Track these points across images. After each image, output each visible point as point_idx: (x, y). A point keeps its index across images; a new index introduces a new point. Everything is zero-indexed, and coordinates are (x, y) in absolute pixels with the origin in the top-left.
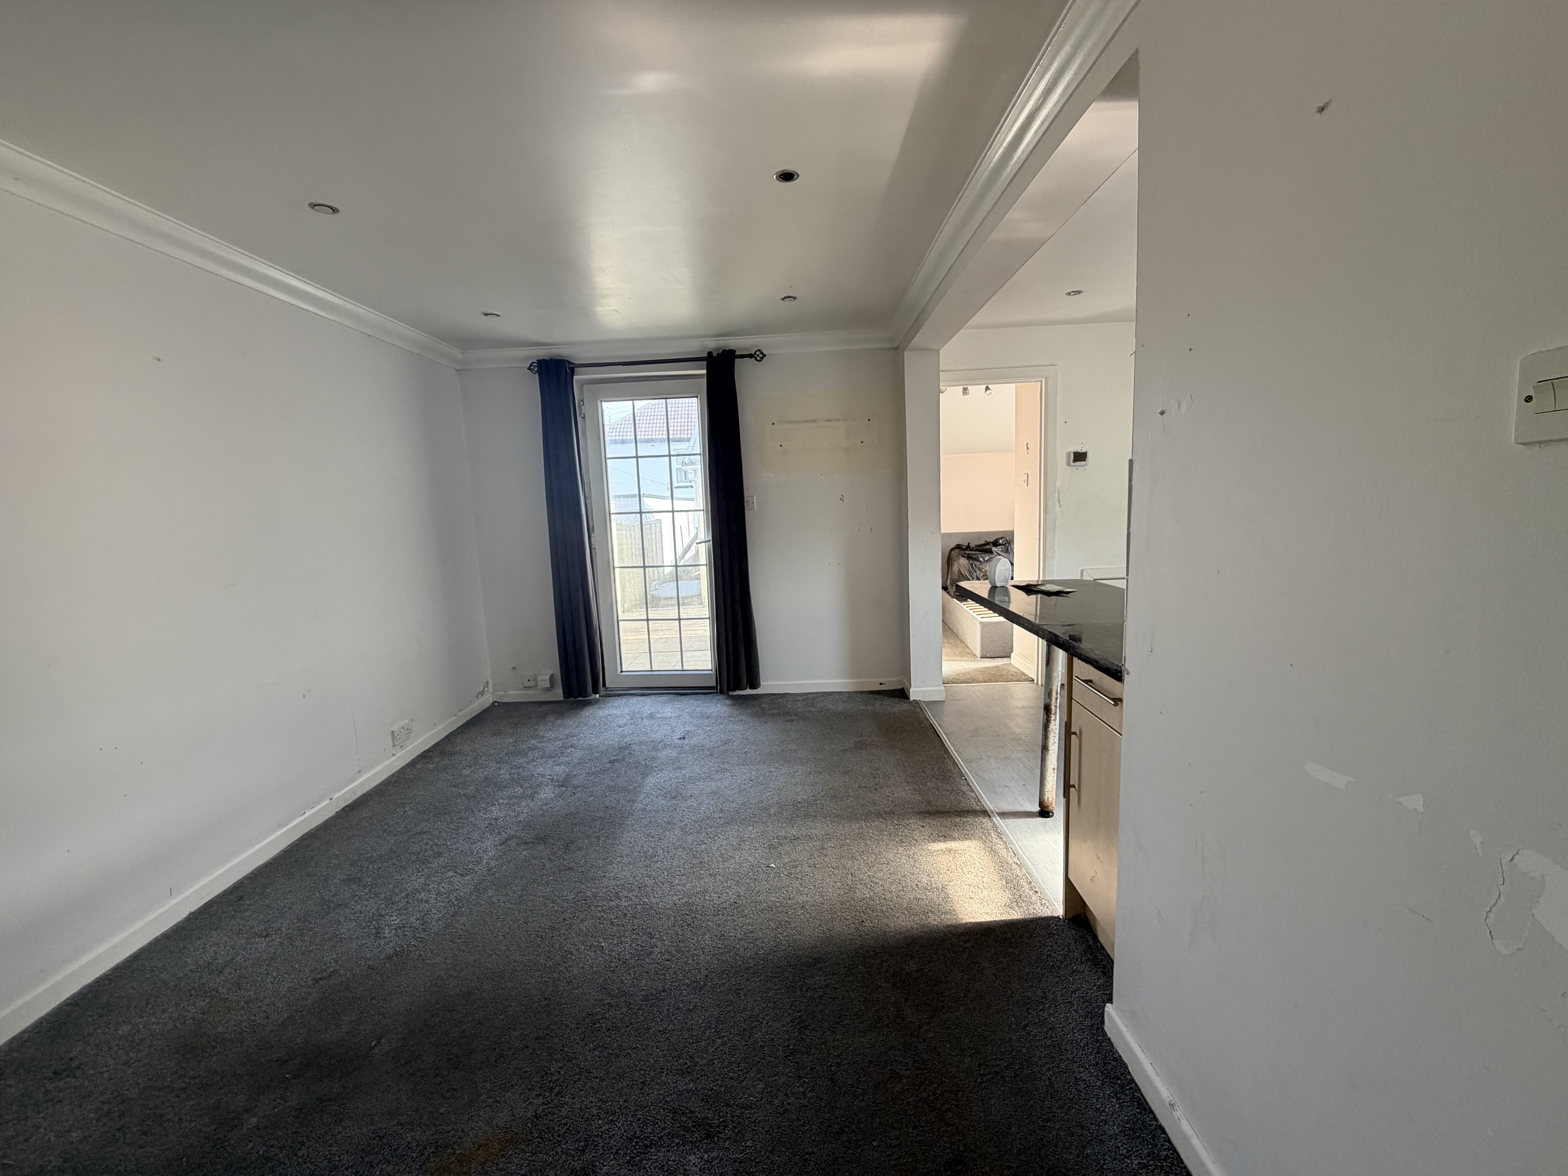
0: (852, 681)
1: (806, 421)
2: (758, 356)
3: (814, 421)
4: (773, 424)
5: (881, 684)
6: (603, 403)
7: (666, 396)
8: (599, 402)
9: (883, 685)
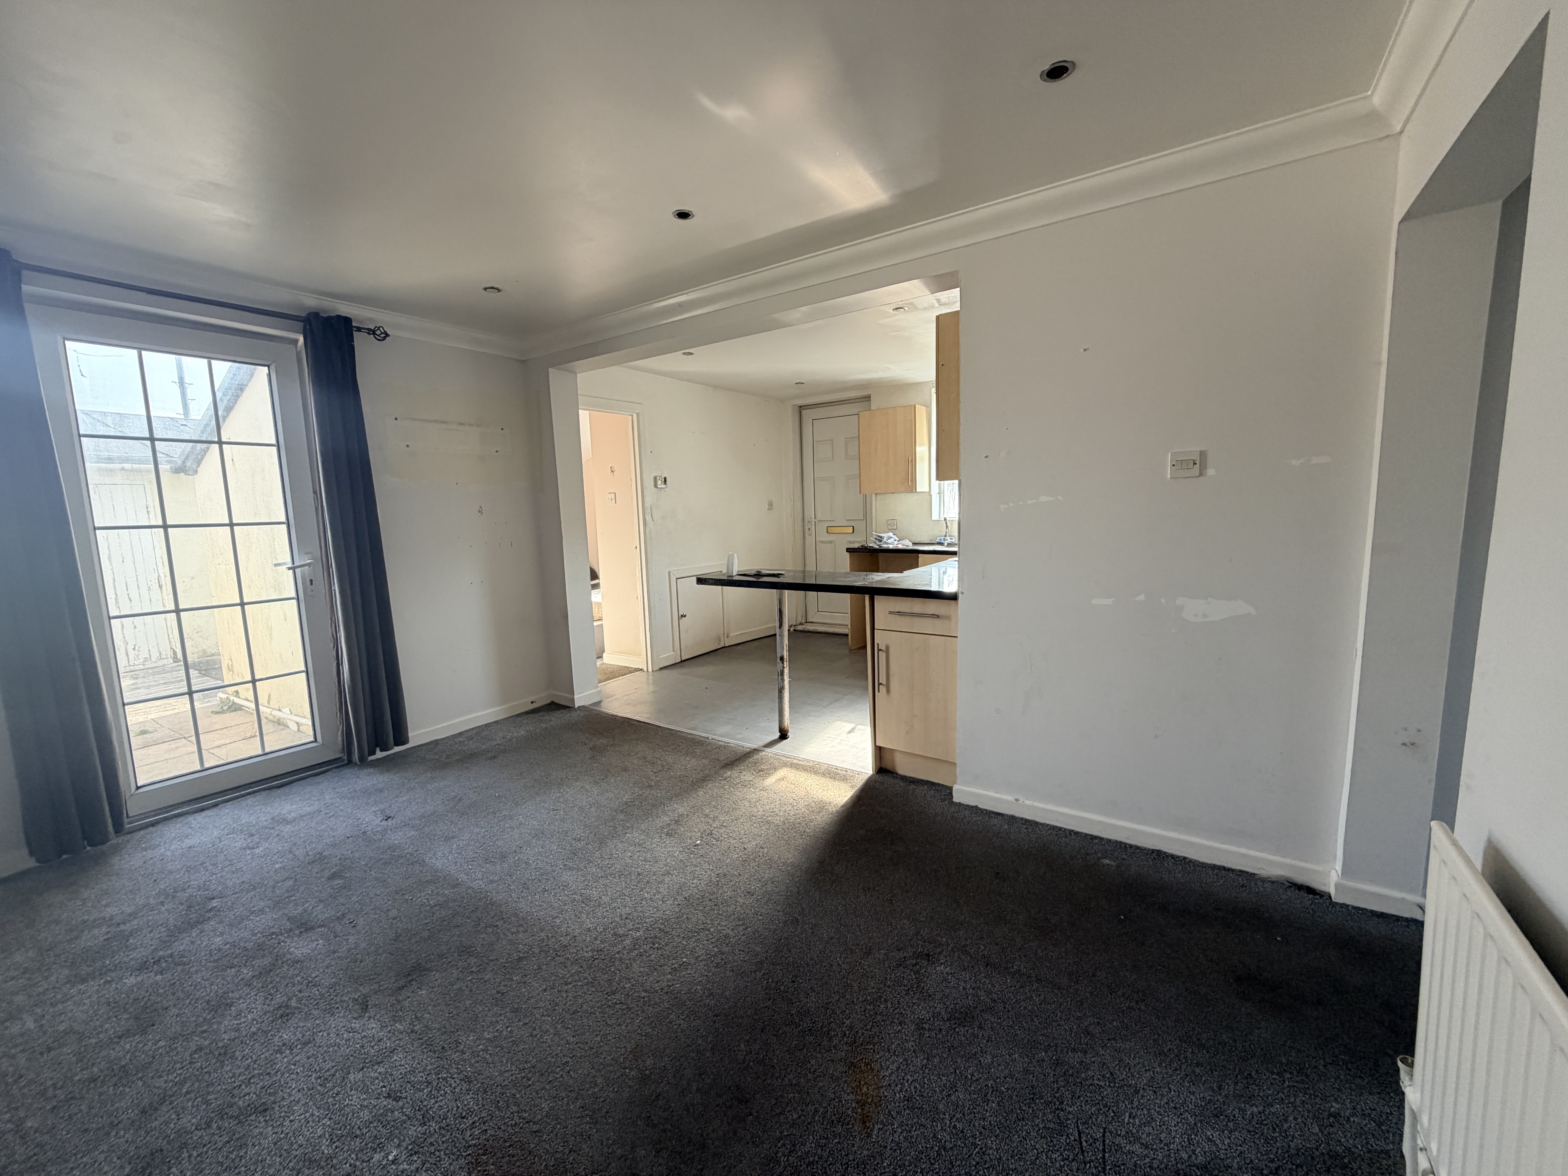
0: (500, 708)
1: (436, 421)
2: (379, 334)
3: (445, 422)
4: (396, 419)
5: (532, 702)
6: (68, 343)
7: (211, 355)
8: (60, 340)
9: (534, 704)
